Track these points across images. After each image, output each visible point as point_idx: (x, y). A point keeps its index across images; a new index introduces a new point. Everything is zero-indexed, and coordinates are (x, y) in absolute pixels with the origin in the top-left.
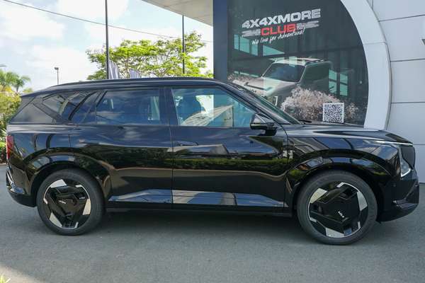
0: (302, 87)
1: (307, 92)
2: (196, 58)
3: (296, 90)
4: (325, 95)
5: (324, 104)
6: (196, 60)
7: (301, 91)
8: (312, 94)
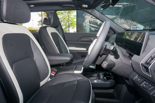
0: (120, 18)
1: (122, 20)
2: (73, 15)
3: (116, 20)
4: (132, 22)
5: (132, 27)
6: (73, 16)
7: (119, 20)
8: (125, 21)
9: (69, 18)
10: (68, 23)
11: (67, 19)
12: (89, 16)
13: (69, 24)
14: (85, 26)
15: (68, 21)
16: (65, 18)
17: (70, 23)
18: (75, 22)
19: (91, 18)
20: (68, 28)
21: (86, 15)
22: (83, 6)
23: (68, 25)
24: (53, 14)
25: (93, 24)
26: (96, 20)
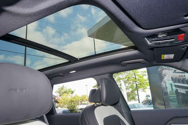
9: (136, 76)
10: (135, 84)
11: (133, 79)
12: (170, 71)
13: (137, 86)
14: (165, 87)
15: (135, 80)
16: (129, 78)
17: (137, 84)
18: (145, 80)
19: (173, 72)
20: (136, 91)
21: (163, 69)
22: (162, 58)
23: (135, 86)
24: (106, 81)
25: (179, 82)
26: (183, 74)
